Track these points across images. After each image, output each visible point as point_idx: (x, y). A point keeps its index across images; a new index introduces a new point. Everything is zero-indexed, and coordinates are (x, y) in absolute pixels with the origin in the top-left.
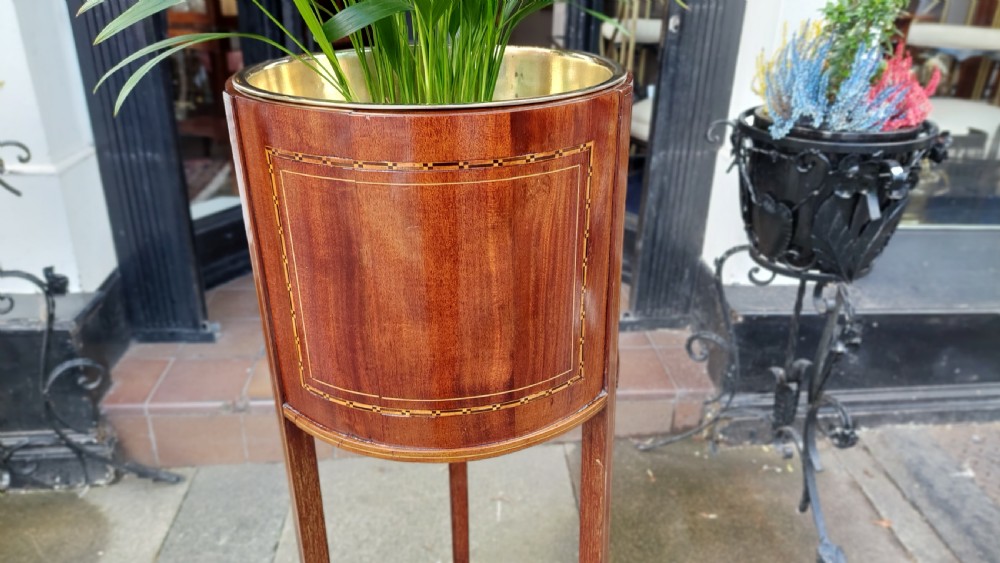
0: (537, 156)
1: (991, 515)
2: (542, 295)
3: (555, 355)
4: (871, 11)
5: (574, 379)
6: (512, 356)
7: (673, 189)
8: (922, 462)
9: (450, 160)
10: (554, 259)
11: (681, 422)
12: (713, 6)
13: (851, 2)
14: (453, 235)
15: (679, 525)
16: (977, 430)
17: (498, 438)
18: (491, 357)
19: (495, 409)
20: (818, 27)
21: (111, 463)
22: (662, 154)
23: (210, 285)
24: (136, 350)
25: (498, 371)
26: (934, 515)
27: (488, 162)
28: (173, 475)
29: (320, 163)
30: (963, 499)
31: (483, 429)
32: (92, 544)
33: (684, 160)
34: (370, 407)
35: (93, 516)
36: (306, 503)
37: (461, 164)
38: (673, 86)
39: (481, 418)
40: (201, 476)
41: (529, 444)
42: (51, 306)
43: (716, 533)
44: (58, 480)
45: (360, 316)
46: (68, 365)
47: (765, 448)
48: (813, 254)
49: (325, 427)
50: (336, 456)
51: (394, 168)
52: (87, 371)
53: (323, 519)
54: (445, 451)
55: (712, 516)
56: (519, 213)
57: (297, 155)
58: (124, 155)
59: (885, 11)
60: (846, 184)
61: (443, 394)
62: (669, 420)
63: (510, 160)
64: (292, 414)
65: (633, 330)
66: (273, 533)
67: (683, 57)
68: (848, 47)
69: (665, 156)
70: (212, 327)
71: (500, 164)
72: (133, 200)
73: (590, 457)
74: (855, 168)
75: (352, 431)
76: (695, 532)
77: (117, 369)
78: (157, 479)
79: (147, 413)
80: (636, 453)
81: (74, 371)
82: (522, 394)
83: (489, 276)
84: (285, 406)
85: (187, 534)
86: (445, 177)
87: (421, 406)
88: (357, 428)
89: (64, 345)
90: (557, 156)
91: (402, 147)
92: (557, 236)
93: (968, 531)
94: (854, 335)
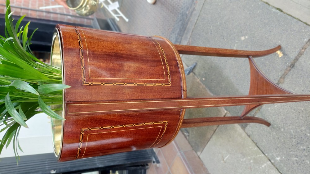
22: (98, 164)
65: (157, 158)
69: (98, 163)
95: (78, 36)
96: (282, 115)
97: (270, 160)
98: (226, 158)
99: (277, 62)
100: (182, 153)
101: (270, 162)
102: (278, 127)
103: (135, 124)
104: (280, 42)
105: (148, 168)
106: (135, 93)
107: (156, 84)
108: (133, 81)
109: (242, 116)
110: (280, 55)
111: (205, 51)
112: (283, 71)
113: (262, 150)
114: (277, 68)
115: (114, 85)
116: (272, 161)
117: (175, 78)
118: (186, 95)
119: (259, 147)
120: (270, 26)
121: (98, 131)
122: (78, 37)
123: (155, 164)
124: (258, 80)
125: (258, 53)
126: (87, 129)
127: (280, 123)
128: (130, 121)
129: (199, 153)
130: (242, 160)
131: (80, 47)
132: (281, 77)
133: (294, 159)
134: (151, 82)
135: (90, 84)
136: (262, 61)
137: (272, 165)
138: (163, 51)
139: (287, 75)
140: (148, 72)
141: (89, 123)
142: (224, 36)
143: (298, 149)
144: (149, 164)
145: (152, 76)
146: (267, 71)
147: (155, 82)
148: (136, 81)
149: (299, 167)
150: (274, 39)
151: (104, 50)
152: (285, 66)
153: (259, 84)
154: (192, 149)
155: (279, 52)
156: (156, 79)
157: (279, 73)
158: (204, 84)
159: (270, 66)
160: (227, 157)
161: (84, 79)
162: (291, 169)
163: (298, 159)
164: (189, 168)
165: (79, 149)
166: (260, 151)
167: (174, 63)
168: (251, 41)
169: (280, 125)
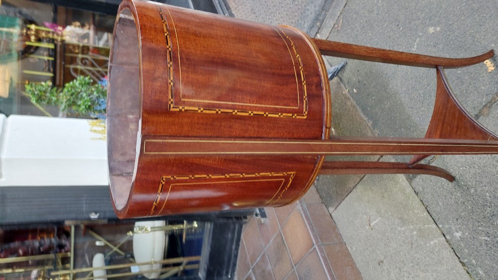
65: (263, 209)
95: (164, 25)
96: (477, 167)
97: (444, 236)
98: (375, 222)
99: (483, 80)
100: (305, 206)
101: (444, 238)
102: (466, 186)
103: (244, 174)
104: (493, 45)
105: (246, 223)
106: (249, 127)
107: (284, 114)
108: (248, 108)
109: (411, 163)
110: (489, 68)
111: (365, 54)
112: (491, 95)
113: (434, 218)
114: (482, 89)
115: (217, 112)
116: (448, 237)
117: (315, 106)
118: (329, 134)
119: (430, 212)
120: (482, 15)
121: (186, 181)
122: (165, 27)
123: (259, 217)
124: (447, 108)
125: (454, 61)
126: (170, 177)
127: (471, 180)
128: (237, 169)
129: (331, 209)
130: (399, 229)
131: (168, 47)
132: (485, 106)
133: (483, 238)
134: (276, 111)
135: (181, 110)
136: (458, 74)
137: (446, 243)
138: (299, 59)
139: (495, 104)
140: (273, 95)
141: (175, 169)
142: (399, 22)
143: (492, 225)
144: (248, 217)
145: (277, 99)
146: (465, 91)
147: (282, 111)
148: (252, 109)
149: (488, 252)
150: (483, 38)
151: (205, 53)
152: (494, 88)
153: (447, 115)
154: (321, 201)
155: (488, 63)
156: (284, 105)
157: (483, 98)
158: (354, 99)
159: (470, 84)
160: (377, 221)
161: (172, 100)
162: (476, 253)
163: (489, 239)
164: (313, 230)
165: (154, 203)
166: (431, 219)
167: (315, 80)
168: (446, 37)
169: (470, 183)
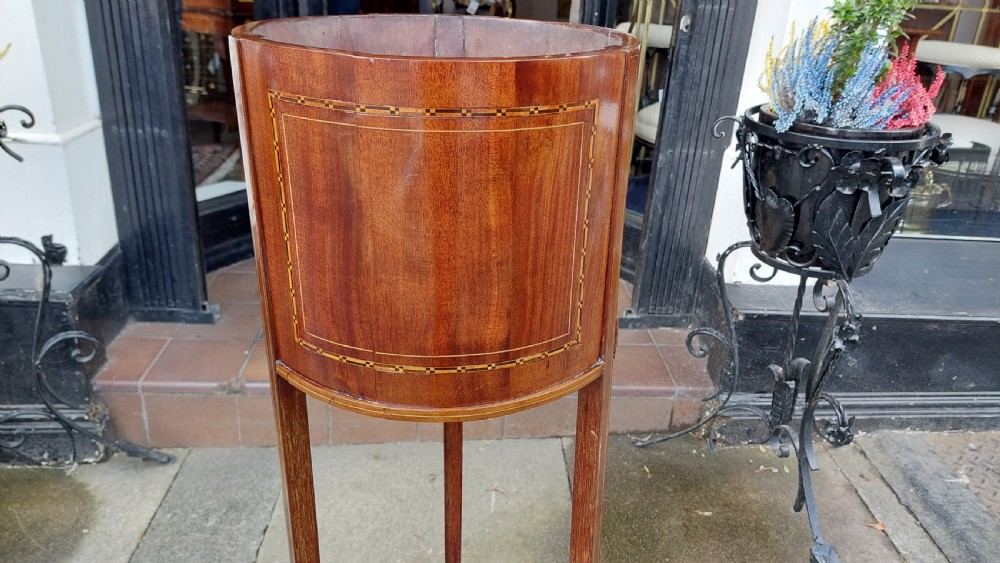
0: (540, 108)
1: (985, 521)
2: (542, 253)
3: (553, 317)
4: (877, 9)
5: (571, 342)
6: (509, 315)
7: (679, 187)
8: (918, 467)
9: (453, 107)
10: (555, 217)
11: (679, 419)
12: (724, 7)
13: (858, 2)
14: (453, 185)
15: (675, 522)
16: (973, 438)
17: (492, 400)
18: (488, 315)
19: (490, 368)
20: (825, 27)
21: (101, 440)
22: (669, 152)
23: (212, 268)
24: (133, 329)
25: (494, 330)
26: (928, 519)
27: (492, 111)
28: (165, 455)
29: (323, 106)
30: (957, 504)
31: (477, 389)
32: (77, 521)
33: (691, 158)
34: (364, 362)
35: (81, 494)
36: (295, 465)
37: (464, 111)
38: (682, 84)
39: (475, 377)
40: (192, 458)
41: (523, 407)
42: (48, 275)
43: (711, 530)
44: (46, 456)
45: (357, 268)
46: (62, 336)
47: (762, 448)
48: (814, 250)
49: (318, 384)
50: (331, 442)
51: (397, 113)
52: (83, 345)
53: (312, 483)
54: (439, 410)
55: (706, 514)
56: (520, 166)
57: (299, 98)
58: (131, 129)
59: (891, 10)
60: (849, 180)
61: (437, 350)
62: (668, 417)
63: (514, 111)
64: (283, 371)
66: (263, 516)
67: (693, 57)
68: (854, 45)
70: (212, 308)
71: (504, 114)
72: (138, 174)
73: (585, 428)
74: (858, 165)
75: (344, 388)
76: (689, 530)
77: (113, 346)
78: (148, 460)
79: (140, 391)
80: (634, 449)
81: (69, 343)
82: (518, 354)
83: (488, 231)
84: (278, 362)
85: (175, 514)
86: (446, 123)
87: (416, 362)
88: (350, 384)
89: (59, 317)
90: (561, 111)
91: (405, 91)
92: (558, 194)
93: (960, 537)
94: (853, 332)
129: (566, 442)
